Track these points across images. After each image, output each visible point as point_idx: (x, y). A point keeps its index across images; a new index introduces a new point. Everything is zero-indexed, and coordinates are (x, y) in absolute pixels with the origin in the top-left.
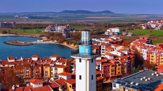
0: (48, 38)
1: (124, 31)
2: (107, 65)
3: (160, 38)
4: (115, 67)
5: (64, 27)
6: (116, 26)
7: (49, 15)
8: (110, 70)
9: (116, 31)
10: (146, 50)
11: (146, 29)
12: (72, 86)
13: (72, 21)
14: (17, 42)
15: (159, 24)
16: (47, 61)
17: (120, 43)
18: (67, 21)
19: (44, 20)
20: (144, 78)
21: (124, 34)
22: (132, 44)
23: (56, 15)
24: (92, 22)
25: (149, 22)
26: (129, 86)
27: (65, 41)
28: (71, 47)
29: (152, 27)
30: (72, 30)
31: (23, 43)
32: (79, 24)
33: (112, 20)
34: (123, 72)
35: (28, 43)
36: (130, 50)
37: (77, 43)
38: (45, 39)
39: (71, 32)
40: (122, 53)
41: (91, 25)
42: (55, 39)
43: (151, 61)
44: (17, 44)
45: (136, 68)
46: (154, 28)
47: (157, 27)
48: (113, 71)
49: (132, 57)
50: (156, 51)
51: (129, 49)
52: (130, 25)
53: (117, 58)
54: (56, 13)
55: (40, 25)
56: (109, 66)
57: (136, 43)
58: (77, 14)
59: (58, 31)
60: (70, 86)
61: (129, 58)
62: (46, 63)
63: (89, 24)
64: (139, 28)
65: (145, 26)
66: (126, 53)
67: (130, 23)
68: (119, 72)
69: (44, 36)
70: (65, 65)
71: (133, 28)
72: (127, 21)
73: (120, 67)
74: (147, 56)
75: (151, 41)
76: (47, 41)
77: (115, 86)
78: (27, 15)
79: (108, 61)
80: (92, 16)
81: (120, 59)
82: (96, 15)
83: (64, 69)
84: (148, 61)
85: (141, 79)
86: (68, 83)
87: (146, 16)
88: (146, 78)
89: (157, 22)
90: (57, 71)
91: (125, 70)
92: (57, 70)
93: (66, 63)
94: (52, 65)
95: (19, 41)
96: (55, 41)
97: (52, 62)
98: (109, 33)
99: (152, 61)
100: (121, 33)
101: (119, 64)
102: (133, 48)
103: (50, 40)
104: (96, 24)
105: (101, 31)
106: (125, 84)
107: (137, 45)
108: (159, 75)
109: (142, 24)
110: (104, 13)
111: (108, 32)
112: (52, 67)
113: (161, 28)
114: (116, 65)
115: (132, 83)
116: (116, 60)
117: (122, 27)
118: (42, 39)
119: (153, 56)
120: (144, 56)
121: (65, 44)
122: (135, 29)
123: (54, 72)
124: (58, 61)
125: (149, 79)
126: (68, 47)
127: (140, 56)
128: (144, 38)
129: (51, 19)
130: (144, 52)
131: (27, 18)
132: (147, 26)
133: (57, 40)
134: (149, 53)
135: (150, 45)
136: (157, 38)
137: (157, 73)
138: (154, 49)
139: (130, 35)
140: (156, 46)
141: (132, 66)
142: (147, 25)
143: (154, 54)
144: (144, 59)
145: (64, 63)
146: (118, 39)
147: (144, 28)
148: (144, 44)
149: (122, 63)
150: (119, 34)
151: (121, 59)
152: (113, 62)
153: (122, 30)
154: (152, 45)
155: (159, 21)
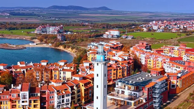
0: (41, 40)
1: (124, 33)
2: (110, 69)
3: (161, 41)
4: (117, 71)
5: (58, 28)
6: (115, 27)
7: (34, 10)
8: (112, 74)
9: (116, 33)
10: (144, 55)
11: (147, 31)
12: (84, 85)
13: (63, 19)
14: (7, 46)
15: (162, 25)
16: (56, 65)
17: (120, 48)
18: (57, 19)
19: (29, 17)
20: (140, 78)
21: (124, 37)
22: (132, 49)
23: (43, 12)
24: (87, 21)
25: (151, 23)
26: (128, 84)
27: (61, 44)
28: (69, 52)
29: (154, 29)
30: (66, 31)
31: (14, 46)
32: (73, 24)
33: (110, 19)
34: (123, 75)
35: (20, 46)
36: (129, 56)
37: (75, 47)
38: (37, 42)
39: (66, 34)
40: (123, 58)
41: (87, 26)
42: (49, 42)
43: (148, 65)
44: (8, 48)
45: (135, 71)
46: (156, 29)
47: (159, 28)
48: (115, 74)
49: (131, 61)
50: (153, 56)
51: (129, 54)
52: (130, 26)
53: (118, 63)
54: (42, 8)
55: (27, 24)
56: (111, 70)
57: (136, 49)
58: (69, 10)
59: (50, 33)
60: (83, 85)
61: (129, 63)
62: (54, 67)
63: (84, 24)
64: (140, 30)
65: (146, 28)
66: (126, 58)
67: (130, 24)
68: (120, 76)
69: (36, 38)
70: (72, 69)
71: (133, 30)
72: (127, 20)
73: (121, 71)
74: (145, 61)
75: (150, 46)
76: (40, 44)
77: (118, 85)
78: (8, 11)
79: (111, 66)
80: (86, 13)
81: (120, 63)
82: (91, 12)
83: (72, 73)
84: (146, 66)
85: (138, 79)
86: (80, 83)
87: (148, 14)
88: (141, 78)
89: (160, 22)
90: (65, 75)
91: (125, 73)
92: (65, 73)
93: (73, 68)
94: (60, 70)
95: (9, 44)
96: (50, 44)
97: (60, 66)
98: (108, 35)
99: (150, 65)
100: (121, 35)
101: (120, 68)
102: (133, 53)
103: (45, 43)
104: (92, 23)
105: (99, 34)
106: (125, 82)
107: (136, 51)
108: (152, 76)
109: (144, 24)
110: (101, 10)
111: (106, 35)
112: (60, 71)
113: (164, 30)
114: (117, 69)
115: (130, 82)
116: (117, 64)
117: (122, 28)
118: (34, 42)
119: (150, 61)
120: (142, 61)
121: (61, 48)
122: (136, 31)
123: (62, 75)
124: (66, 66)
125: (144, 79)
126: (65, 51)
127: (139, 61)
128: (143, 43)
129: (37, 17)
130: (143, 57)
131: (8, 14)
132: (148, 28)
133: (52, 43)
134: (147, 58)
135: (148, 51)
136: (157, 42)
137: (151, 75)
138: (151, 54)
139: (130, 38)
140: (153, 52)
141: (131, 70)
142: (148, 26)
143: (152, 59)
144: (142, 64)
145: (72, 68)
146: (118, 44)
147: (145, 29)
148: (142, 50)
149: (123, 67)
150: (118, 37)
151: (122, 64)
152: (115, 67)
153: (122, 31)
154: (150, 51)
155: (162, 21)
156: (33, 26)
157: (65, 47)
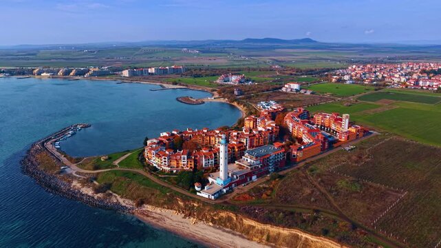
0: (220, 93)
9: (296, 87)
11: (336, 82)
14: (189, 99)
16: (213, 133)
17: (280, 112)
27: (236, 100)
28: (241, 109)
30: (248, 81)
31: (195, 100)
34: (265, 143)
35: (199, 100)
37: (247, 105)
38: (216, 95)
39: (246, 84)
42: (226, 96)
44: (189, 102)
46: (347, 80)
52: (323, 71)
56: (254, 139)
57: (289, 116)
59: (232, 82)
64: (328, 80)
69: (216, 91)
73: (263, 139)
74: (292, 129)
76: (218, 98)
78: (198, 47)
79: (254, 135)
81: (263, 133)
91: (267, 141)
95: (191, 97)
96: (226, 99)
97: (216, 134)
98: (287, 89)
100: (300, 89)
103: (222, 97)
105: (279, 86)
107: (288, 118)
111: (285, 88)
114: (260, 138)
118: (213, 96)
119: (295, 130)
120: (290, 129)
122: (324, 81)
126: (238, 108)
128: (300, 110)
129: (227, 55)
130: (291, 125)
131: (198, 52)
133: (228, 98)
137: (274, 147)
139: (308, 93)
150: (297, 91)
152: (257, 136)
156: (217, 72)
157: (238, 104)
